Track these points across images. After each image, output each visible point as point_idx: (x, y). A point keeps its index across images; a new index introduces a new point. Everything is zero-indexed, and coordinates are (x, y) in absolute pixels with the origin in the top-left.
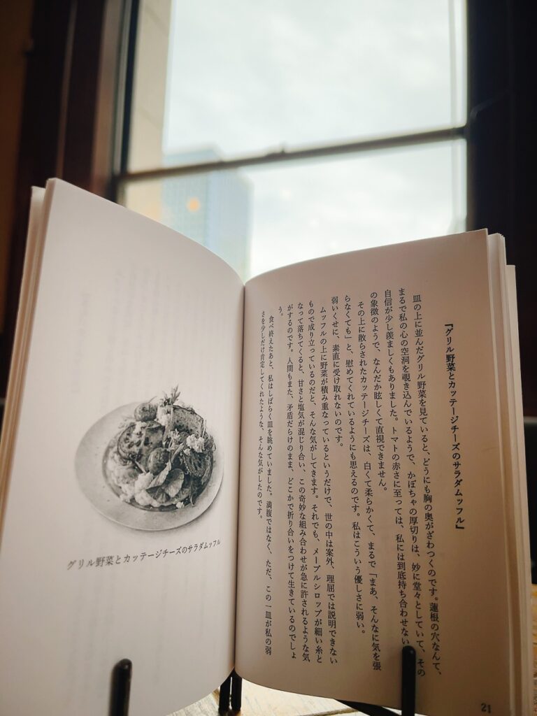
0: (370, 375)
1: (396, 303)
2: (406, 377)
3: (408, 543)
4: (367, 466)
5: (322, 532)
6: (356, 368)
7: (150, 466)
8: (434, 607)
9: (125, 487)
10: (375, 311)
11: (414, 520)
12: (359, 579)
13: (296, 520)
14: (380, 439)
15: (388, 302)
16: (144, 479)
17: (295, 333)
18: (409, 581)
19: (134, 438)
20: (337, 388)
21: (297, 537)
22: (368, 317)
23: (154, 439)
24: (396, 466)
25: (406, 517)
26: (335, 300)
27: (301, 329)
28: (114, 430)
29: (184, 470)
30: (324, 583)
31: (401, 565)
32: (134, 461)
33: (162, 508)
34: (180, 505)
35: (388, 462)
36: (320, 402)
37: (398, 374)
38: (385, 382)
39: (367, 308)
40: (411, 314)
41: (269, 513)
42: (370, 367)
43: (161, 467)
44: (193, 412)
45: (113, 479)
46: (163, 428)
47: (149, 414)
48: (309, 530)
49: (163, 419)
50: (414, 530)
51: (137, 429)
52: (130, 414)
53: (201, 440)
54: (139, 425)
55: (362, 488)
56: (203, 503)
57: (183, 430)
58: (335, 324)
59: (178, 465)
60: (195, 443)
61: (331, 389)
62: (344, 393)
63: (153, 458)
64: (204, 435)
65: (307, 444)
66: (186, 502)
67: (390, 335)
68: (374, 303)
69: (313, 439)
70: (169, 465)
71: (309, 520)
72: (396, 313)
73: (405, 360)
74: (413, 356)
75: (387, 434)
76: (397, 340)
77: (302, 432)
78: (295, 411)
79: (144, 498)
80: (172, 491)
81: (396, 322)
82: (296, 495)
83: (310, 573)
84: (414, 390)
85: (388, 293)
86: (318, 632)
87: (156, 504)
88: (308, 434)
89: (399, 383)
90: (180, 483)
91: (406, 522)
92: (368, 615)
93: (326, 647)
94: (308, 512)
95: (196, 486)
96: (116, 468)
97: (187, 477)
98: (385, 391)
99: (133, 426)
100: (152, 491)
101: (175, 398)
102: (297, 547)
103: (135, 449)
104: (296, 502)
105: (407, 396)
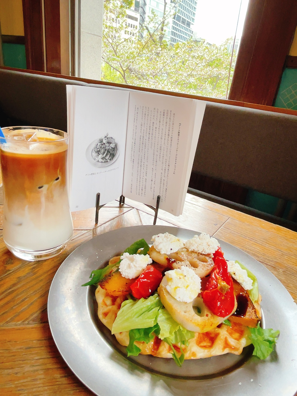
0: (160, 133)
1: (169, 114)
2: (169, 135)
3: (163, 175)
4: (157, 155)
5: (145, 169)
6: (157, 129)
7: (102, 153)
8: (166, 189)
9: (96, 158)
10: (164, 115)
11: (165, 170)
12: (152, 180)
13: (140, 165)
14: (161, 149)
15: (167, 113)
16: (101, 156)
17: (144, 115)
18: (162, 183)
19: (98, 147)
20: (152, 134)
21: (139, 168)
22: (162, 116)
23: (102, 147)
24: (163, 157)
25: (164, 169)
26: (155, 109)
27: (145, 114)
28: (93, 146)
29: (110, 152)
30: (144, 180)
31: (161, 179)
32: (98, 152)
33: (105, 162)
34: (109, 161)
35: (162, 155)
36: (148, 137)
37: (167, 134)
38: (164, 135)
39: (162, 114)
40: (172, 118)
41: (133, 162)
42: (161, 130)
43: (104, 153)
44: (112, 138)
45: (94, 157)
46: (104, 144)
47: (101, 141)
48: (142, 167)
49: (104, 141)
50: (165, 172)
51: (99, 145)
52: (97, 142)
53: (114, 144)
54: (99, 144)
55: (155, 160)
56: (115, 159)
57: (109, 143)
58: (154, 116)
59: (108, 152)
60: (112, 145)
61: (151, 134)
62: (154, 136)
63: (102, 151)
64: (115, 143)
65: (144, 147)
66: (110, 160)
67: (166, 123)
68: (164, 113)
69: (145, 146)
70: (106, 152)
71: (142, 165)
72: (169, 117)
73: (169, 130)
74: (171, 130)
75: (162, 148)
76: (168, 124)
77: (143, 144)
78: (142, 137)
79: (101, 160)
80: (107, 158)
81: (168, 120)
82: (140, 159)
83: (142, 177)
84: (170, 139)
85: (168, 111)
86: (142, 190)
87: (103, 161)
88: (144, 144)
89: (167, 136)
90: (109, 156)
91: (163, 170)
92: (153, 188)
93: (143, 193)
94: (143, 163)
95: (113, 156)
96: (95, 154)
97: (111, 154)
98: (163, 138)
99: (98, 144)
100: (103, 158)
101: (107, 135)
102: (139, 171)
103: (98, 149)
104: (140, 161)
105: (168, 140)
